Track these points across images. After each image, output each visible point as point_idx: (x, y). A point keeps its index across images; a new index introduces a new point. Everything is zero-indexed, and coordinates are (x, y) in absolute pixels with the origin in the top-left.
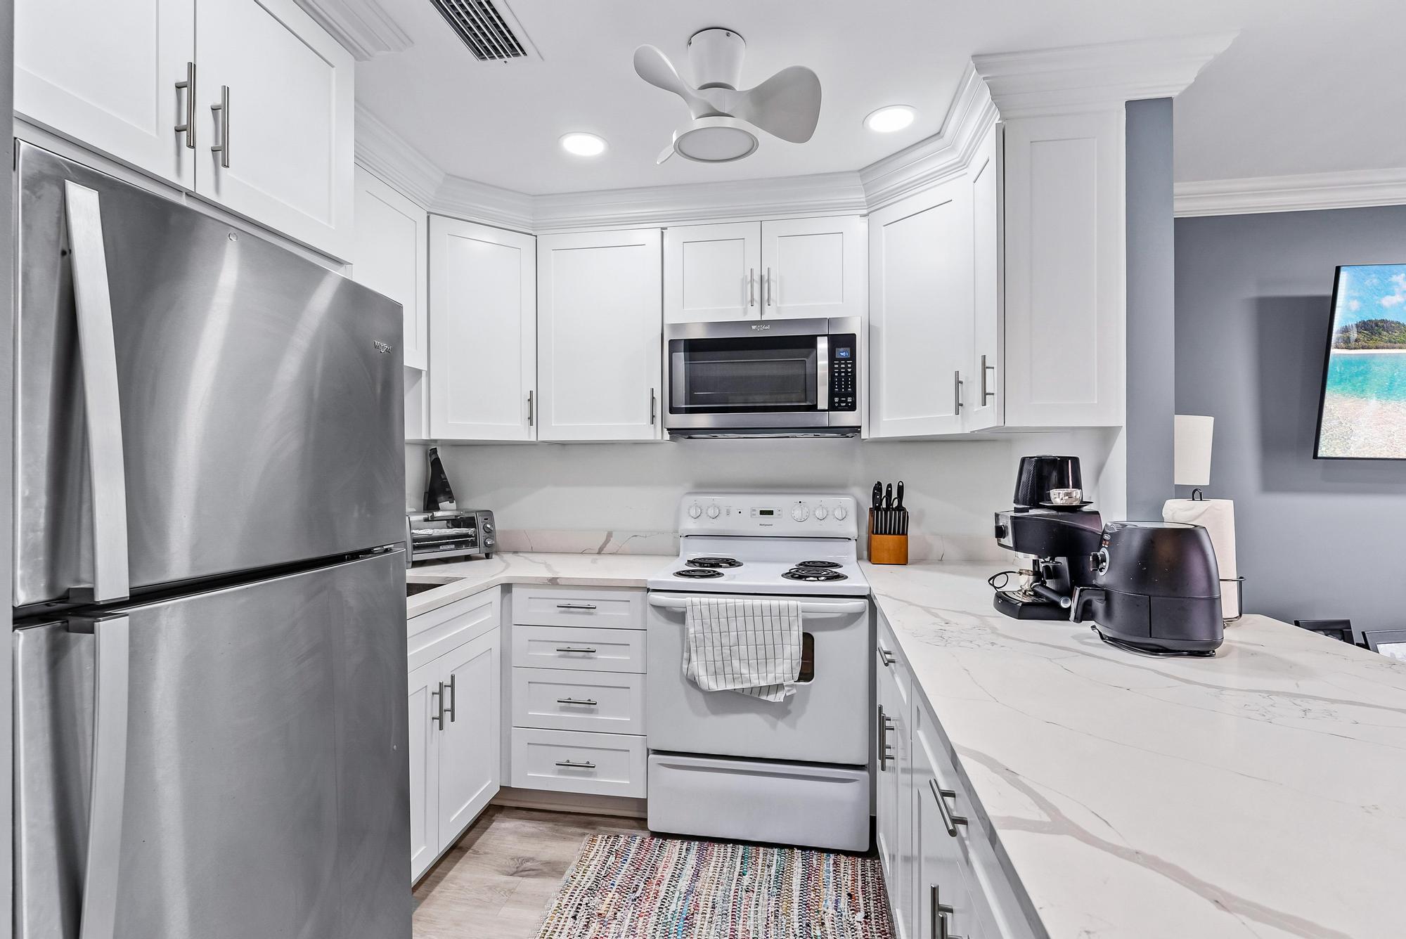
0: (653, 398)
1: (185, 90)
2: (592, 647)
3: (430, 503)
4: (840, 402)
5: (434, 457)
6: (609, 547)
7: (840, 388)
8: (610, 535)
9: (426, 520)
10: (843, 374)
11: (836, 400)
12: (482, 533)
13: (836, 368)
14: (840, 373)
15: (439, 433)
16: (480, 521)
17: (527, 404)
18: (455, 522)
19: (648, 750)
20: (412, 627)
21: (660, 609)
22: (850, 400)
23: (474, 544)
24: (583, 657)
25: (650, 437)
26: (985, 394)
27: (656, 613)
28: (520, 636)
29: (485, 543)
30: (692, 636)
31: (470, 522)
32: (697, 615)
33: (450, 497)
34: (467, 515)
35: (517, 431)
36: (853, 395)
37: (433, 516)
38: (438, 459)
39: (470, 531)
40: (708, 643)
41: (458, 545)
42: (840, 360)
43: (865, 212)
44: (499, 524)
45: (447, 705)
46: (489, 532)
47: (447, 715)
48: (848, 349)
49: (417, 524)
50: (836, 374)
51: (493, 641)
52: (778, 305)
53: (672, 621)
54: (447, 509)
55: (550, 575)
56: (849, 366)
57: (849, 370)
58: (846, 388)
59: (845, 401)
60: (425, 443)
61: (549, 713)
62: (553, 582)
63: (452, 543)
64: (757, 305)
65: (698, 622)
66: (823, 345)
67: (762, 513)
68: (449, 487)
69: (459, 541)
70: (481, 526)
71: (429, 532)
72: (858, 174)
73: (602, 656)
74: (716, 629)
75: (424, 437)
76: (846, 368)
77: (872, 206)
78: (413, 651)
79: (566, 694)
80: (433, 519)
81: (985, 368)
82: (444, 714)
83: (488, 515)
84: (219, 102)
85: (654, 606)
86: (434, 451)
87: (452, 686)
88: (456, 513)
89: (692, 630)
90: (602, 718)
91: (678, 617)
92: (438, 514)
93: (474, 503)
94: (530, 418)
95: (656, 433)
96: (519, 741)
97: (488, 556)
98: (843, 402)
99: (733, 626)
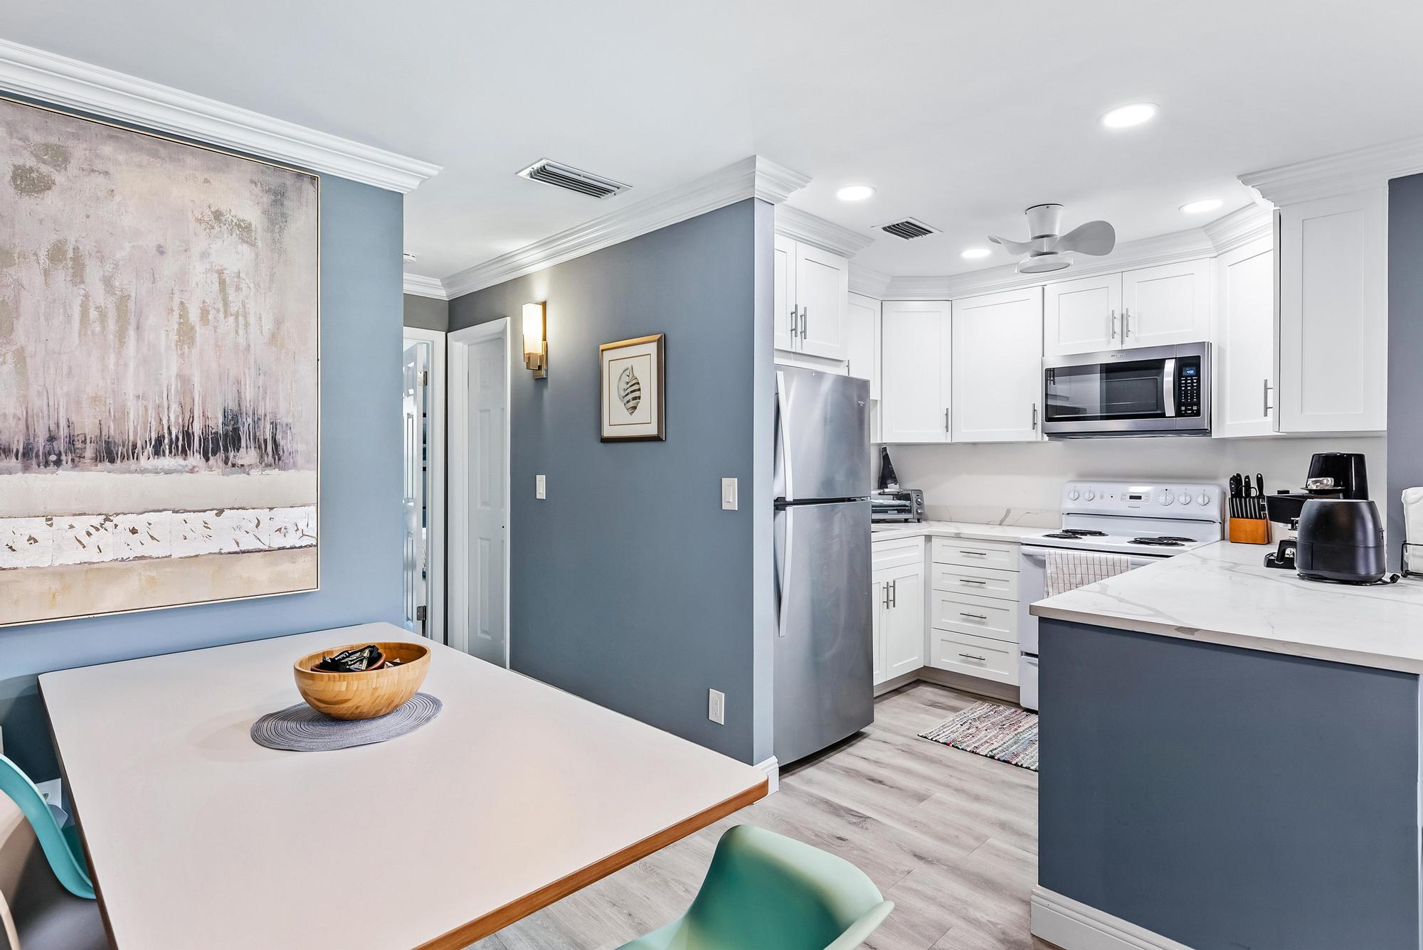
0: (1035, 410)
1: (794, 315)
2: (983, 581)
3: (882, 484)
4: (1186, 410)
5: (884, 453)
6: (1007, 521)
7: (1186, 397)
8: (1008, 512)
9: (880, 494)
10: (1189, 388)
11: (1183, 408)
12: (915, 505)
13: (1183, 384)
14: (1186, 387)
15: (888, 438)
16: (914, 496)
17: (945, 417)
18: (898, 496)
19: (1022, 652)
20: (874, 547)
21: (1028, 556)
22: (1195, 408)
23: (909, 511)
24: (978, 587)
25: (1033, 439)
26: (1266, 408)
27: (1026, 560)
28: (937, 570)
29: (917, 512)
30: (1049, 575)
31: (907, 497)
32: (1054, 562)
33: (895, 481)
34: (906, 492)
35: (940, 437)
36: (1198, 404)
37: (883, 492)
38: (887, 454)
39: (907, 503)
40: (1061, 581)
41: (900, 511)
42: (1186, 377)
43: (1216, 254)
44: (927, 501)
45: (891, 598)
46: (919, 504)
47: (891, 604)
48: (1194, 368)
49: (876, 498)
50: (1183, 388)
51: (920, 569)
52: (1137, 336)
53: (1036, 565)
54: (892, 488)
55: (957, 532)
56: (1195, 381)
57: (1195, 384)
58: (1192, 398)
59: (1192, 409)
60: (879, 445)
61: (954, 622)
62: (958, 536)
63: (896, 510)
64: (1118, 337)
65: (1053, 566)
66: (1170, 366)
67: (1131, 497)
68: (894, 473)
69: (901, 510)
70: (914, 500)
71: (881, 501)
72: (1203, 229)
73: (991, 588)
74: (1066, 571)
75: (879, 442)
76: (1192, 383)
77: (1220, 250)
78: (876, 560)
79: (967, 610)
80: (884, 494)
81: (1266, 389)
82: (890, 602)
83: (919, 493)
84: (803, 313)
85: (1024, 555)
86: (885, 449)
87: (894, 587)
88: (898, 491)
89: (1049, 571)
90: (990, 629)
91: (1041, 563)
92: (886, 490)
93: (909, 486)
94: (947, 427)
95: (1037, 435)
96: (936, 636)
97: (919, 521)
98: (1189, 410)
99: (1078, 571)
